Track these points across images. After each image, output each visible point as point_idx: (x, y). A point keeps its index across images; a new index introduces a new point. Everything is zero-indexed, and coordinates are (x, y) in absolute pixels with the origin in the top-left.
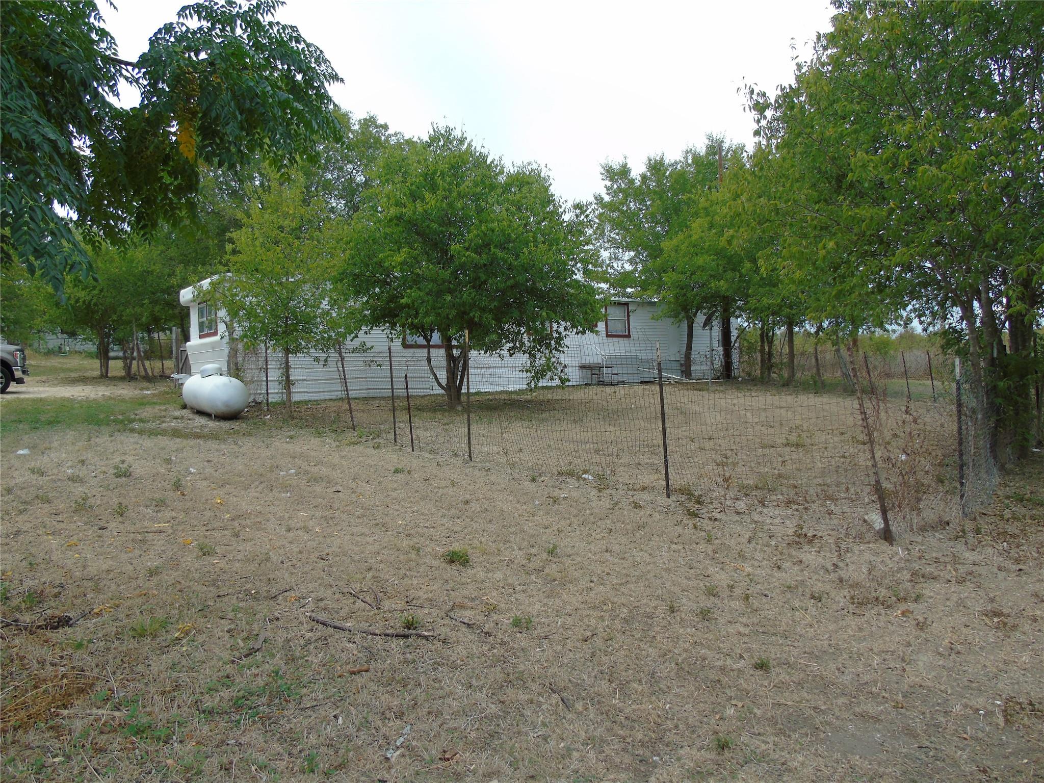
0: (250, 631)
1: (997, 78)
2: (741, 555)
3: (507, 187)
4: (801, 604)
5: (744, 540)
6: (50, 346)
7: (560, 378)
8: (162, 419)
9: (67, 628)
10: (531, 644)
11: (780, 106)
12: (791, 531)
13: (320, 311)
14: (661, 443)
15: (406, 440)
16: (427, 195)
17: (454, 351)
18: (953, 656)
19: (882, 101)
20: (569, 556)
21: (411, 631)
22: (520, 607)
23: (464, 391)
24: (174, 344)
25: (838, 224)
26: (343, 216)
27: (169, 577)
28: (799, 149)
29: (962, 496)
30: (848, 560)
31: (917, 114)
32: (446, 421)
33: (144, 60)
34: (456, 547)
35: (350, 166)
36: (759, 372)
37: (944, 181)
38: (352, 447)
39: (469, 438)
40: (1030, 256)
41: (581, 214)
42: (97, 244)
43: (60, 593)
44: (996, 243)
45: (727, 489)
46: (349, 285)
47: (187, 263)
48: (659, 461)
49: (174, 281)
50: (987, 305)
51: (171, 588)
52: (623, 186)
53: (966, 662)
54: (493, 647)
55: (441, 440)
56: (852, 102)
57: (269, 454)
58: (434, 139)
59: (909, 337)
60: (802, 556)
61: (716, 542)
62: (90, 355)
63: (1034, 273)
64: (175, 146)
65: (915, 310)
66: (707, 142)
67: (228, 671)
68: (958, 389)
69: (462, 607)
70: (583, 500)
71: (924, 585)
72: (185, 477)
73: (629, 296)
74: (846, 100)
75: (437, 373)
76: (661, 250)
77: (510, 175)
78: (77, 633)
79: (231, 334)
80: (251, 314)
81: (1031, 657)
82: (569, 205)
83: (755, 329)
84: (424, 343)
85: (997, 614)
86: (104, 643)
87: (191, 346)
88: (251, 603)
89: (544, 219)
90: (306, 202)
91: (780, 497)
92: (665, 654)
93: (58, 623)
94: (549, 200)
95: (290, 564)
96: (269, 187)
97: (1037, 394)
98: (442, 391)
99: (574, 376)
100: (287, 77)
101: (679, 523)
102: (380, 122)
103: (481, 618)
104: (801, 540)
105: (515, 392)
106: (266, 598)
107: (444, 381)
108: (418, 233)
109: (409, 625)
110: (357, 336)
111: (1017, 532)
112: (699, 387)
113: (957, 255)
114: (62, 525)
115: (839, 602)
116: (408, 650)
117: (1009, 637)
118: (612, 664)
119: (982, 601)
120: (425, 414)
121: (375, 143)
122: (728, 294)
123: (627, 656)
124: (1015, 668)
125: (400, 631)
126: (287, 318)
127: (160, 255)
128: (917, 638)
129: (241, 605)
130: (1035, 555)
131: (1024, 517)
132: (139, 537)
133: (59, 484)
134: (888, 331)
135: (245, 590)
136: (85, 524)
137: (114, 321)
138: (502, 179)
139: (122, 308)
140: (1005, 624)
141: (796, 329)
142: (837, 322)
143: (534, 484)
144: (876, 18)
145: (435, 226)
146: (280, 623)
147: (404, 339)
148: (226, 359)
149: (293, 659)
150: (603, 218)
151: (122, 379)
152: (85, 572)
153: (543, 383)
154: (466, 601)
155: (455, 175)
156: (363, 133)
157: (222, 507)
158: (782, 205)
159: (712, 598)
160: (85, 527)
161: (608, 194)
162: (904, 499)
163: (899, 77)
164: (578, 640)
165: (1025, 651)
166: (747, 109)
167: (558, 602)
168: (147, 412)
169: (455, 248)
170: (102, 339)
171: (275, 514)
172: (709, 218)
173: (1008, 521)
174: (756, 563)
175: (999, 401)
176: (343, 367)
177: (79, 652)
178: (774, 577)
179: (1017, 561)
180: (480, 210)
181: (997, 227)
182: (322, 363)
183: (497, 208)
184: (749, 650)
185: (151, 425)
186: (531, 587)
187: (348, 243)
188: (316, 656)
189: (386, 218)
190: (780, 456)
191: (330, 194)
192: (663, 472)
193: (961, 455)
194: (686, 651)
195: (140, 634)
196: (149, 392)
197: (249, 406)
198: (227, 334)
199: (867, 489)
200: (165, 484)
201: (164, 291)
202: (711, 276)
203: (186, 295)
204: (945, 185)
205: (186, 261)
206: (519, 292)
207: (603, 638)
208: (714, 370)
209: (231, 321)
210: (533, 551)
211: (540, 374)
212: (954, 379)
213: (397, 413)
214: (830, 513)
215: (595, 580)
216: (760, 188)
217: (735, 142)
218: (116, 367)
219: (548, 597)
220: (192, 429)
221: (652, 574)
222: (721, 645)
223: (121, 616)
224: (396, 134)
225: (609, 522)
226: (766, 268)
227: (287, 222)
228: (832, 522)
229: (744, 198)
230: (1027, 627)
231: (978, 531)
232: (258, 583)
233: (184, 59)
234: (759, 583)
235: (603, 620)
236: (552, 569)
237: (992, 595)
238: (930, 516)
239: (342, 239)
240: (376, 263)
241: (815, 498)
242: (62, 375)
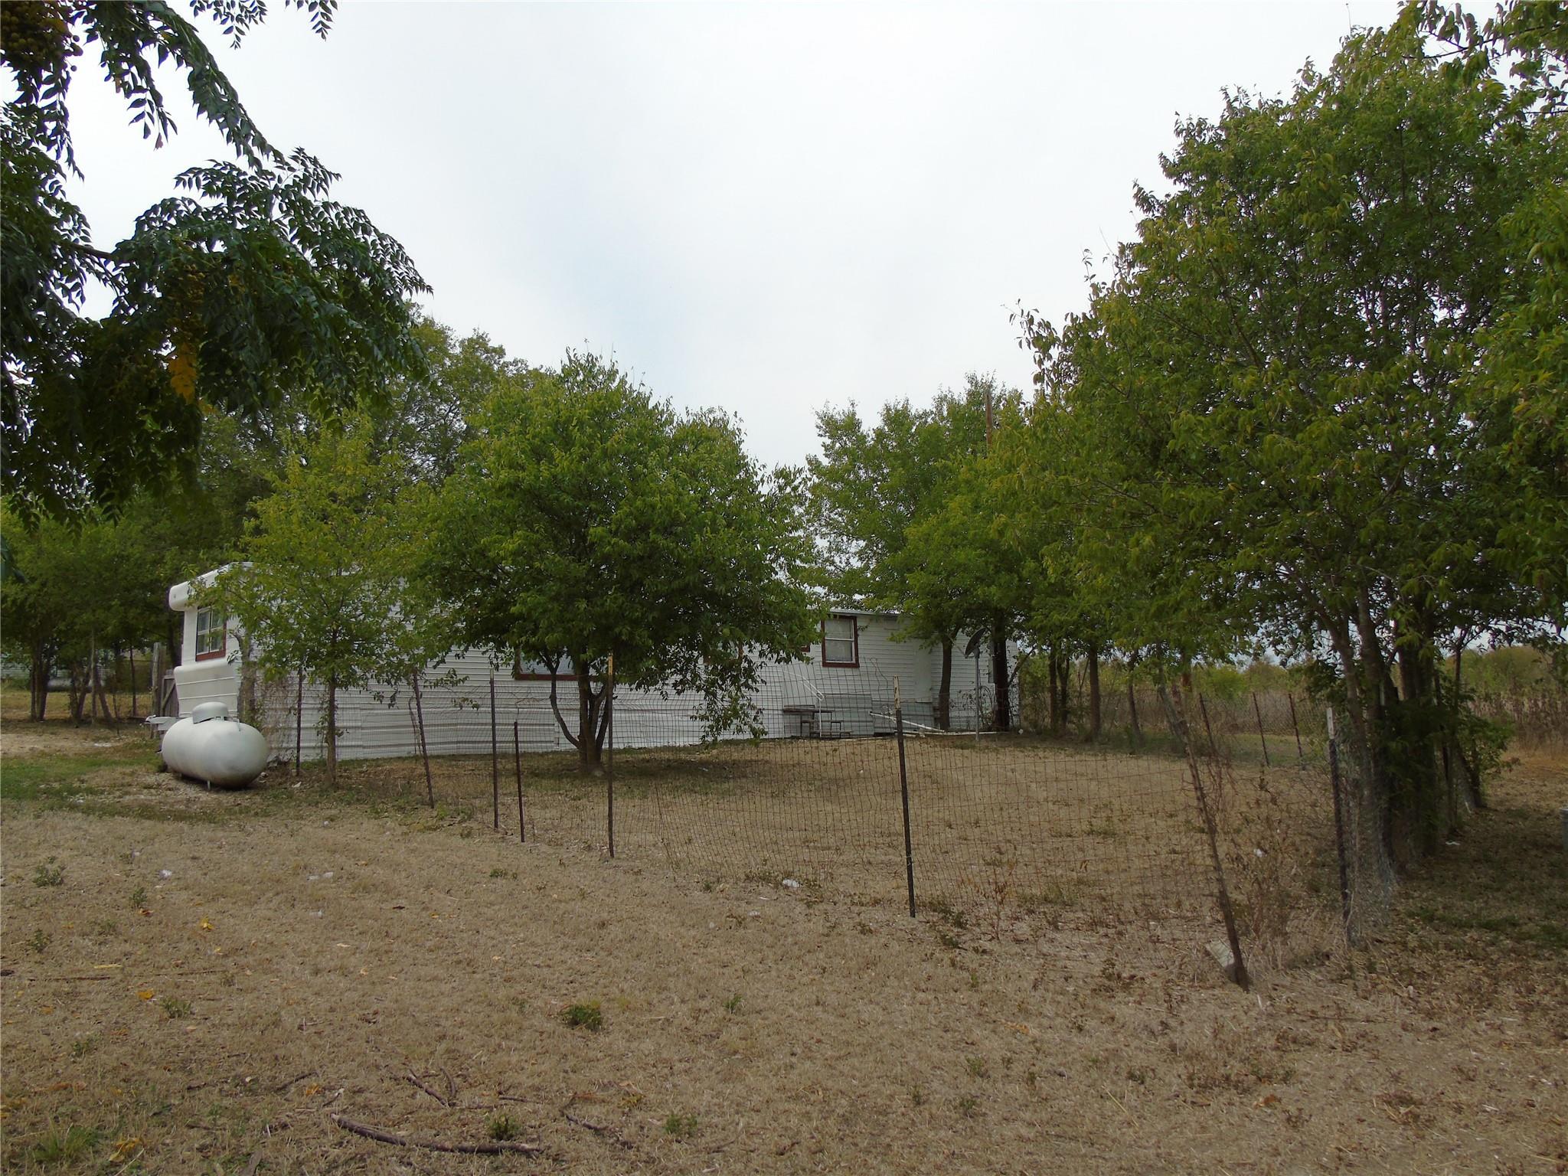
0: (236, 1150)
1: (1363, 315)
2: (1023, 1009)
3: (676, 444)
4: (1114, 1088)
5: (1027, 985)
7: (753, 731)
8: (124, 788)
10: (695, 1161)
11: (1070, 342)
12: (1097, 970)
13: (387, 622)
14: (902, 830)
15: (514, 824)
16: (557, 453)
17: (592, 685)
18: (1343, 1169)
19: (1211, 340)
20: (759, 1012)
21: (503, 1143)
22: (680, 1099)
23: (605, 746)
24: (155, 670)
25: (1156, 511)
26: (430, 479)
27: (108, 1056)
28: (1098, 403)
29: (1346, 914)
30: (1183, 1016)
31: (1259, 361)
32: (575, 793)
33: (123, 251)
34: (582, 999)
35: (444, 407)
36: (1048, 720)
37: (1300, 457)
38: (428, 836)
39: (610, 823)
40: (1422, 565)
41: (786, 485)
42: (33, 519)
44: (1375, 543)
45: (1001, 903)
46: (434, 584)
47: (183, 545)
48: (899, 859)
49: (162, 572)
50: (1368, 629)
51: (110, 1076)
52: (849, 444)
54: (634, 1167)
55: (567, 823)
56: (1170, 340)
57: (293, 846)
58: (569, 372)
59: (1261, 671)
60: (1115, 1010)
61: (985, 987)
62: (17, 685)
63: (1428, 587)
64: (164, 376)
65: (1268, 634)
66: (969, 386)
68: (1333, 753)
69: (587, 1099)
70: (783, 920)
71: (1296, 1055)
72: (154, 884)
73: (857, 605)
74: (1162, 337)
75: (565, 719)
76: (905, 540)
77: (682, 427)
79: (245, 656)
80: (279, 626)
81: (1457, 1169)
82: (769, 471)
83: (1043, 658)
84: (546, 671)
85: (1404, 1100)
87: (181, 673)
88: (244, 1098)
89: (731, 491)
90: (373, 458)
91: (1080, 914)
94: (737, 462)
95: (313, 1030)
96: (318, 437)
97: (1445, 758)
98: (574, 747)
99: (774, 725)
100: (346, 282)
101: (928, 958)
102: (493, 343)
103: (617, 1118)
104: (1113, 984)
105: (684, 749)
106: (268, 1089)
107: (575, 731)
108: (541, 509)
109: (501, 1133)
110: (443, 661)
111: (1427, 968)
112: (962, 743)
113: (1323, 558)
115: (1170, 1085)
117: (1423, 1137)
119: (1381, 1080)
120: (544, 782)
121: (484, 374)
122: (1003, 606)
125: (486, 1142)
126: (335, 632)
127: (142, 531)
128: (1289, 1141)
129: (226, 1102)
130: (1456, 1005)
131: (1436, 945)
132: (66, 988)
134: (1232, 663)
135: (235, 1077)
137: (60, 632)
138: (669, 431)
139: (75, 612)
140: (1416, 1117)
141: (1102, 658)
142: (1159, 647)
143: (708, 896)
144: (1199, 228)
145: (567, 499)
146: (288, 1133)
147: (516, 667)
148: (236, 693)
150: (818, 492)
151: (66, 723)
153: (726, 735)
154: (595, 1089)
155: (599, 426)
156: (466, 359)
157: (209, 935)
158: (1075, 481)
159: (978, 1079)
161: (826, 456)
162: (1263, 918)
163: (1234, 310)
164: (770, 1153)
165: (1447, 1160)
166: (1024, 344)
167: (740, 1088)
168: (100, 778)
169: (595, 531)
170: (38, 660)
171: (295, 946)
172: (974, 495)
173: (1413, 951)
174: (1045, 1022)
175: (1391, 769)
176: (419, 709)
178: (1073, 1044)
179: (1430, 1015)
180: (634, 477)
181: (1373, 521)
182: (387, 701)
183: (662, 474)
184: (1035, 1165)
185: (107, 799)
186: (699, 1065)
187: (434, 521)
189: (493, 485)
190: (1081, 849)
191: (412, 446)
192: (906, 876)
193: (1342, 851)
194: (938, 1167)
195: (50, 1157)
196: (108, 745)
197: (267, 767)
198: (240, 654)
199: (1209, 903)
200: (117, 897)
201: (144, 587)
202: (977, 578)
203: (179, 594)
204: (1303, 462)
205: (183, 541)
206: (693, 599)
207: (809, 1148)
208: (983, 717)
209: (248, 635)
210: (703, 1004)
211: (722, 722)
212: (1327, 739)
213: (502, 781)
214: (1156, 940)
215: (799, 1051)
216: (1044, 456)
217: (1009, 388)
218: (58, 703)
219: (725, 1080)
220: (172, 805)
221: (886, 1042)
222: (993, 1158)
223: (22, 1125)
224: (515, 362)
225: (821, 956)
226: (1055, 571)
227: (342, 488)
228: (1158, 955)
229: (1021, 470)
230: (1448, 1122)
231: (1371, 968)
232: (256, 1065)
233: (187, 252)
234: (1050, 1054)
235: (810, 1119)
236: (732, 1034)
237: (1395, 1070)
238: (1300, 945)
239: (425, 515)
240: (476, 552)
241: (1132, 917)
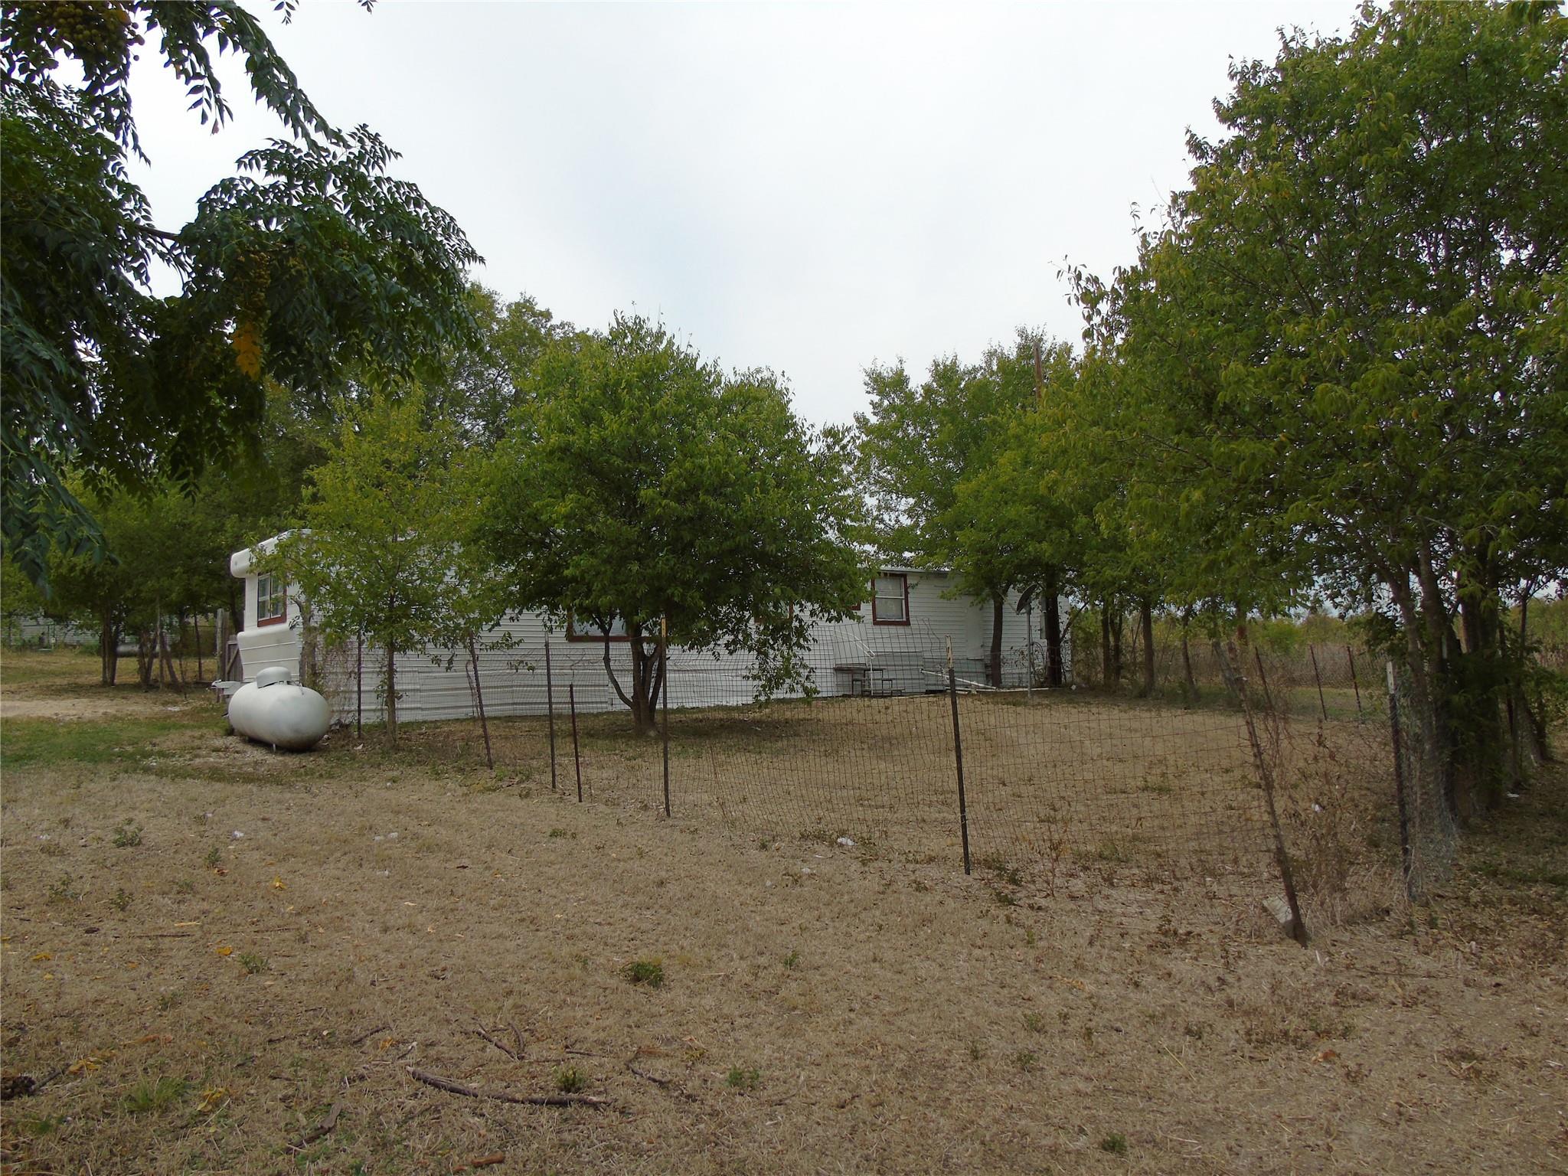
0: (318, 1100)
1: (1425, 258)
2: (1079, 965)
3: (724, 405)
4: (1171, 1043)
5: (1083, 941)
6: (27, 636)
7: (805, 689)
8: (194, 751)
9: (26, 1098)
10: (758, 1113)
11: (1119, 296)
12: (1153, 927)
13: (443, 586)
14: (956, 787)
15: (571, 784)
16: (607, 416)
17: (645, 646)
18: (1403, 1125)
19: (1267, 288)
20: (817, 968)
21: (571, 1095)
22: (742, 1053)
23: (659, 706)
24: (219, 635)
25: (1209, 465)
26: (481, 444)
27: (194, 1009)
28: (1149, 357)
29: (1406, 870)
30: (1240, 971)
31: (1315, 308)
32: (631, 753)
33: (188, 237)
34: (643, 956)
35: (493, 371)
36: (1101, 676)
37: (1355, 405)
38: (487, 796)
39: (666, 782)
40: (1484, 514)
41: (834, 443)
42: (106, 493)
43: (18, 1040)
44: (1436, 493)
45: (1056, 860)
46: (488, 548)
47: (242, 513)
48: (953, 815)
49: (222, 540)
50: (1430, 581)
51: (194, 1029)
52: (898, 402)
53: (1422, 1134)
54: (698, 1120)
55: (623, 784)
56: (1222, 291)
57: (358, 807)
58: (617, 334)
59: (1318, 622)
60: (1172, 966)
61: (1041, 944)
62: (88, 651)
63: (1490, 537)
64: (229, 354)
65: (1326, 587)
66: (1018, 340)
67: (279, 1167)
68: (1393, 708)
69: (651, 1053)
70: (839, 878)
71: (1356, 1011)
72: (227, 845)
73: (907, 563)
74: (1214, 287)
75: (619, 680)
76: (955, 496)
77: (729, 387)
78: (40, 1106)
79: (306, 621)
80: (338, 591)
81: (1519, 1124)
82: (818, 430)
83: (1095, 613)
84: (599, 633)
85: (1465, 1056)
86: (83, 1122)
87: (244, 638)
88: (322, 1051)
89: (780, 451)
90: (425, 425)
91: (1136, 871)
92: (965, 1128)
93: (13, 1088)
94: (787, 423)
95: (385, 985)
96: (371, 404)
97: (1510, 710)
98: (628, 707)
99: (826, 684)
100: (400, 256)
101: (984, 915)
102: (540, 307)
103: (680, 1071)
104: (1168, 940)
105: (736, 708)
106: (345, 1043)
107: (629, 693)
108: (592, 472)
109: (569, 1085)
110: (498, 624)
111: (1490, 924)
112: (1015, 700)
113: (1382, 510)
114: (29, 927)
115: (1228, 1040)
116: (565, 1126)
117: (1486, 1092)
118: (884, 1145)
119: (1443, 1036)
120: (600, 742)
121: (531, 338)
122: (1055, 561)
123: (906, 1132)
124: (1496, 1143)
125: (555, 1095)
126: (392, 597)
127: (202, 500)
128: (1348, 1096)
129: (306, 1054)
130: (1520, 961)
131: (1500, 900)
132: (149, 944)
133: (26, 858)
134: (1289, 616)
135: (313, 1031)
136: (65, 923)
137: (126, 600)
138: (718, 392)
139: (140, 579)
140: (1478, 1073)
141: (1155, 613)
142: (1214, 601)
143: (764, 854)
144: (1254, 174)
145: (617, 461)
146: (366, 1084)
147: (570, 629)
148: (298, 658)
149: (385, 1145)
150: (866, 450)
151: (135, 688)
152: (60, 1003)
153: (778, 694)
154: (658, 1043)
155: (648, 388)
156: (513, 324)
157: (282, 895)
158: (1125, 437)
159: (1036, 1035)
160: (63, 929)
161: (875, 414)
162: (1321, 874)
163: (1290, 257)
164: (830, 1106)
165: (1510, 1115)
166: (1073, 301)
167: (800, 1044)
168: (170, 741)
169: (646, 493)
170: (108, 626)
171: (364, 905)
172: (1024, 450)
173: (1476, 907)
174: (1102, 978)
175: (1454, 723)
176: (476, 671)
177: (43, 1138)
178: (1129, 1000)
179: (1493, 971)
180: (683, 439)
181: (1435, 471)
182: (445, 664)
183: (711, 436)
184: (1093, 1119)
185: (177, 762)
186: (759, 1020)
187: (487, 485)
188: (421, 1138)
189: (544, 449)
190: (1135, 806)
191: (463, 411)
192: (960, 833)
193: (1402, 806)
194: (996, 1121)
195: (141, 1107)
196: (177, 709)
197: (329, 730)
198: (300, 620)
199: (1266, 859)
200: (193, 857)
201: (207, 554)
202: (1028, 535)
203: (240, 561)
204: (1357, 412)
205: (242, 509)
206: (743, 559)
207: (869, 1102)
208: (1035, 673)
209: (308, 601)
210: (762, 960)
211: (774, 681)
212: (1387, 693)
213: (558, 742)
214: (1212, 897)
215: (857, 1007)
216: (1094, 411)
217: (1060, 341)
218: (127, 668)
219: (785, 1036)
220: (240, 768)
221: (943, 997)
222: (1051, 1112)
223: (114, 1077)
224: (562, 325)
225: (878, 913)
226: (1107, 527)
227: (395, 456)
228: (1214, 911)
230: (1511, 1078)
231: (1432, 923)
232: (333, 1019)
233: (248, 232)
234: (1107, 1010)
235: (869, 1073)
236: (791, 990)
237: (1457, 1026)
238: (1359, 900)
239: (478, 480)
240: (529, 516)
241: (1188, 873)
242: (42, 681)
